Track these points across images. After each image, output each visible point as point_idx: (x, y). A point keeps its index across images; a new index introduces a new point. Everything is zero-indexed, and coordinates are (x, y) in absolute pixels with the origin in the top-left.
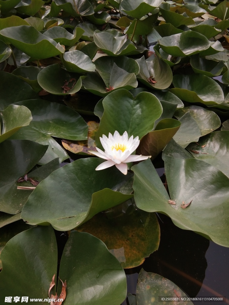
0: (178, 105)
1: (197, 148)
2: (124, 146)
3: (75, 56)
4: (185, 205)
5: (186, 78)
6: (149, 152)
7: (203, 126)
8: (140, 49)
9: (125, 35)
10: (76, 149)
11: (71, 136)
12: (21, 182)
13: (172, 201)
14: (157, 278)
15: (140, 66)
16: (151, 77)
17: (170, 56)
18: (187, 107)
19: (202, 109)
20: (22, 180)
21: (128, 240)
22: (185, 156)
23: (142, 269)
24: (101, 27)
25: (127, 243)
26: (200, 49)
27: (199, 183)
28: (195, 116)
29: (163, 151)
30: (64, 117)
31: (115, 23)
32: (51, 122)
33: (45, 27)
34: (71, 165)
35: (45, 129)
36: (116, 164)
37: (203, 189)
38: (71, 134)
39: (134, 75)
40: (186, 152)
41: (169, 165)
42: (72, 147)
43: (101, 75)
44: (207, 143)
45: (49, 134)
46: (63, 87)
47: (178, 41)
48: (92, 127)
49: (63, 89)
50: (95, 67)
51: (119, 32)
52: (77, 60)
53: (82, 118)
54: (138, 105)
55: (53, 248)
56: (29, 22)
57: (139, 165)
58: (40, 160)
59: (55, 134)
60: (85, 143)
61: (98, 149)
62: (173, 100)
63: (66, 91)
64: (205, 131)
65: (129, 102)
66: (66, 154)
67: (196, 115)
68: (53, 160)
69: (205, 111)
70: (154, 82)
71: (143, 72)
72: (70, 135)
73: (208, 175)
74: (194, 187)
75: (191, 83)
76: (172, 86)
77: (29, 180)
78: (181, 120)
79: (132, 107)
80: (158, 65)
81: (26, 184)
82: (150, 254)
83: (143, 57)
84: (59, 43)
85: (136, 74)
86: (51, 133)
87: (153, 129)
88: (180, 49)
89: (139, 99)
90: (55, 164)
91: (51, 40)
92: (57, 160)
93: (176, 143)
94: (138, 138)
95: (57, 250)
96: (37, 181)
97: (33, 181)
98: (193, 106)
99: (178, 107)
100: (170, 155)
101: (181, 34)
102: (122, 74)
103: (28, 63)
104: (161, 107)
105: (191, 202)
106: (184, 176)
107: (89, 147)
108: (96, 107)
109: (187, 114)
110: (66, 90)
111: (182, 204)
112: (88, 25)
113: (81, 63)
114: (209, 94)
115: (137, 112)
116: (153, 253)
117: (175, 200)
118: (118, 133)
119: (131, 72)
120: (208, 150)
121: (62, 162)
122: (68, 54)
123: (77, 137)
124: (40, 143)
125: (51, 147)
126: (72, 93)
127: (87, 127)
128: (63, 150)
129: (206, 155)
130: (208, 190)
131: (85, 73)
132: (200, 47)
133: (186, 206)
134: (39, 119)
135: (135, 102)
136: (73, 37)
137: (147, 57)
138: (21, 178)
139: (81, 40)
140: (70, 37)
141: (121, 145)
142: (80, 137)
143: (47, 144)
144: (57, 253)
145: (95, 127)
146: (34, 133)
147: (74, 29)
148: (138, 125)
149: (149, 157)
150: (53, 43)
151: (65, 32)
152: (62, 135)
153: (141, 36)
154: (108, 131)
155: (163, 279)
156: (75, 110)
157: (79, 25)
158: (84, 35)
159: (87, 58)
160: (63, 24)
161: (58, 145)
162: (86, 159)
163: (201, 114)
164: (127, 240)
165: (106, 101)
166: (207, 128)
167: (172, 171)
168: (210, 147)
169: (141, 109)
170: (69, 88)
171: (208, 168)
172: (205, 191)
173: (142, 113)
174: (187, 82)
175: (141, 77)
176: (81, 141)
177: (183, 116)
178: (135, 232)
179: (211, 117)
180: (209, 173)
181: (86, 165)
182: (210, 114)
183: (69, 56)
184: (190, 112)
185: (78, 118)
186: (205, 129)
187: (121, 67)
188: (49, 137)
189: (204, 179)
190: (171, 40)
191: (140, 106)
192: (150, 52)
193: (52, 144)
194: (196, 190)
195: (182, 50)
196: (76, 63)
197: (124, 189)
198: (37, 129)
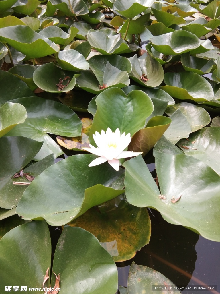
0: (169, 102)
1: (187, 144)
2: (116, 143)
3: (69, 54)
4: (175, 200)
5: (177, 76)
6: (140, 148)
7: (193, 123)
8: (133, 48)
9: (118, 34)
10: (70, 145)
11: (65, 133)
12: (16, 178)
13: (162, 196)
14: (147, 271)
15: (133, 64)
16: (143, 75)
17: (161, 55)
18: (178, 104)
19: (193, 106)
20: (18, 176)
21: (120, 233)
22: (176, 152)
23: (134, 262)
24: (95, 26)
25: (119, 236)
26: (190, 47)
27: (188, 178)
28: (185, 113)
29: (154, 147)
30: (59, 114)
31: (109, 22)
32: (46, 119)
33: (40, 26)
34: (64, 161)
35: (40, 126)
36: (109, 160)
37: (193, 184)
38: (65, 130)
39: (126, 74)
40: (177, 148)
41: (160, 161)
42: (66, 143)
43: (94, 73)
44: (197, 139)
45: (44, 130)
46: (58, 85)
47: (170, 40)
48: (85, 123)
49: (58, 87)
50: (89, 66)
51: (113, 31)
52: (71, 59)
53: (77, 115)
54: (130, 103)
55: (47, 242)
56: (26, 21)
57: (130, 160)
58: (35, 156)
59: (50, 130)
60: (79, 139)
61: (90, 145)
62: (164, 97)
63: (61, 89)
64: (196, 127)
65: (122, 100)
66: (60, 150)
67: (187, 111)
68: (47, 157)
69: (195, 107)
70: (146, 80)
71: (136, 70)
72: (65, 132)
73: (197, 170)
74: (184, 182)
75: (182, 81)
76: (163, 84)
77: (24, 175)
78: (172, 117)
79: (125, 104)
80: (150, 64)
81: (21, 179)
82: (141, 248)
83: (136, 56)
84: (54, 42)
85: (128, 72)
86: (46, 129)
87: (145, 126)
88: (171, 48)
89: (131, 97)
90: (49, 160)
91: (46, 39)
92: (52, 156)
93: (166, 140)
94: (129, 134)
95: (51, 244)
96: (33, 177)
97: (28, 176)
98: (184, 103)
99: (169, 104)
100: (161, 151)
101: (172, 33)
102: (115, 73)
103: (24, 62)
104: (152, 105)
105: (181, 197)
106: (174, 171)
107: (83, 143)
108: (90, 105)
109: (178, 110)
110: (61, 87)
111: (172, 199)
112: (83, 24)
113: (76, 61)
114: (199, 91)
115: (129, 110)
116: (144, 246)
117: (165, 195)
118: (111, 130)
119: (124, 71)
120: (198, 145)
121: (57, 158)
122: (62, 52)
123: (71, 133)
124: (35, 140)
125: (46, 143)
126: (67, 91)
127: (81, 124)
128: (58, 146)
129: (196, 150)
130: (198, 185)
131: (80, 72)
133: (176, 200)
134: (35, 115)
135: (128, 100)
136: (67, 36)
137: (139, 56)
138: (17, 174)
139: (76, 39)
140: (65, 36)
141: (113, 142)
142: (74, 133)
143: (42, 141)
144: (51, 247)
145: (89, 123)
146: (30, 129)
147: (69, 28)
148: (130, 122)
149: (140, 154)
150: (48, 42)
151: (60, 32)
153: (134, 35)
154: (101, 128)
155: (154, 272)
156: (69, 107)
157: (74, 24)
158: (79, 34)
159: (81, 57)
160: (59, 24)
161: (53, 141)
162: (79, 156)
163: (192, 111)
164: (119, 234)
165: (99, 99)
166: (197, 125)
167: (162, 166)
168: (200, 142)
169: (133, 107)
170: (64, 86)
171: (198, 163)
172: (194, 186)
173: (134, 110)
174: (178, 79)
175: (133, 75)
176: (75, 138)
177: (174, 112)
178: (127, 226)
179: (201, 114)
180: (199, 168)
181: (80, 161)
182: (200, 110)
183: (64, 54)
184: (181, 109)
185: (73, 115)
186: (195, 125)
187: (114, 66)
188: (45, 133)
189: (193, 174)
190: (162, 39)
191: (131, 104)
192: (143, 51)
193: (47, 140)
194: (186, 185)
195: (173, 48)
196: (71, 61)
197: (117, 185)
198: (33, 126)
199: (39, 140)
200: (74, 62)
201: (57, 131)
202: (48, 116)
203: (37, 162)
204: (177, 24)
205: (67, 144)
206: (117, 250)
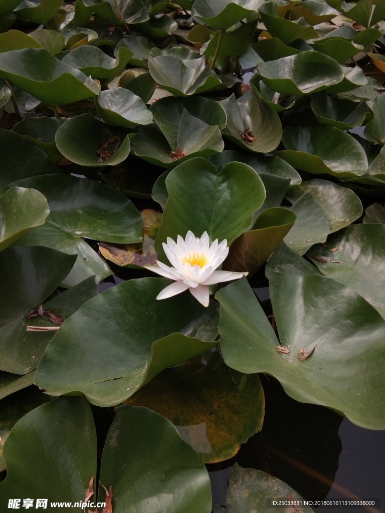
0: (292, 178)
1: (324, 253)
2: (203, 257)
3: (117, 97)
4: (304, 355)
5: (304, 132)
6: (244, 264)
7: (333, 215)
8: (228, 80)
9: (201, 56)
10: (125, 258)
11: (114, 237)
12: (33, 318)
13: (282, 348)
14: (260, 477)
15: (228, 112)
16: (246, 130)
17: (277, 95)
18: (307, 182)
19: (332, 186)
20: (34, 315)
21: (212, 413)
22: (304, 269)
23: (236, 464)
24: (160, 42)
25: (211, 418)
26: (326, 82)
27: (326, 317)
28: (319, 198)
29: (267, 261)
30: (103, 204)
31: (185, 35)
32: (80, 212)
33: (66, 45)
34: (115, 289)
35: (70, 225)
36: (191, 288)
37: (334, 327)
38: (114, 233)
39: (216, 130)
40: (305, 262)
41: (278, 287)
42: (116, 255)
43: (161, 129)
44: (340, 244)
45: (78, 233)
46: (99, 152)
47: (291, 68)
48: (149, 218)
49: (99, 155)
50: (152, 117)
51: (192, 51)
52: (121, 105)
53: (133, 205)
54: (225, 185)
55: (89, 432)
56: (38, 38)
57: (228, 288)
58: (63, 279)
59: (88, 233)
60: (138, 247)
61: (159, 263)
62: (284, 170)
63: (104, 159)
64: (337, 222)
65: (210, 179)
66: (106, 268)
67: (322, 194)
68: (85, 280)
69: (336, 187)
70: (251, 139)
71: (234, 121)
72: (113, 235)
73: (341, 303)
74: (319, 324)
75: (313, 141)
76: (281, 147)
77: (46, 314)
78: (298, 205)
79: (216, 187)
80: (258, 110)
81: (41, 321)
82: (248, 438)
83: (232, 97)
84: (90, 76)
85: (220, 128)
86: (81, 231)
87: (251, 226)
88: (294, 83)
89: (227, 174)
90: (88, 287)
91: (76, 71)
92: (92, 279)
93: (288, 248)
94: (225, 242)
95: (95, 437)
96: (60, 316)
97: (53, 316)
98: (316, 180)
99: (292, 183)
100: (280, 268)
101: (295, 55)
102: (197, 128)
103: (37, 110)
104: (263, 188)
105: (314, 348)
106: (303, 304)
107: (144, 255)
108: (155, 187)
109: (307, 194)
110: (104, 156)
111: (299, 353)
112: (139, 39)
113: (129, 109)
114: (342, 158)
115: (223, 196)
116: (254, 435)
117: (287, 347)
118: (193, 235)
119: (213, 124)
120: (342, 255)
121: (101, 282)
122: (105, 94)
123: (125, 237)
124: (62, 250)
125: (81, 256)
126: (113, 164)
127: (141, 221)
128: (102, 261)
129: (338, 264)
130: (342, 328)
131: (137, 128)
132: (328, 80)
133: (306, 355)
134: (60, 207)
135: (220, 179)
136: (114, 63)
137: (238, 95)
138: (32, 311)
139: (130, 66)
140: (110, 62)
141: (198, 256)
142: (130, 238)
143: (75, 253)
144: (96, 442)
145: (155, 219)
146: (53, 231)
147: (115, 46)
148: (226, 217)
149: (244, 275)
150: (80, 76)
151: (100, 55)
152: (100, 234)
153: (229, 58)
154: (178, 232)
155: (271, 479)
156: (120, 191)
157: (124, 40)
158: (134, 57)
159: (137, 101)
160: (97, 39)
161: (93, 252)
162: (140, 281)
163: (331, 194)
164: (210, 415)
165: (171, 179)
166: (340, 218)
167: (282, 296)
168: (346, 250)
169: (230, 191)
170: (109, 153)
171: (342, 291)
172: (337, 330)
173: (231, 197)
174: (306, 138)
175: (229, 132)
176: (130, 245)
177: (301, 198)
178: (223, 400)
179: (346, 199)
180: (344, 300)
181: (141, 289)
182: (345, 193)
183: (108, 97)
184: (312, 191)
185: (126, 204)
186: (337, 220)
187: (196, 116)
188: (79, 238)
189: (335, 309)
190: (278, 66)
191: (227, 186)
192: (244, 86)
193: (83, 251)
194: (322, 328)
195: (296, 84)
196: (120, 109)
197: (205, 330)
198: (58, 226)
199: (68, 250)
200: (126, 111)
201: (99, 234)
202: (84, 208)
203: (67, 289)
204: (303, 39)
205: (117, 257)
206: (208, 443)
